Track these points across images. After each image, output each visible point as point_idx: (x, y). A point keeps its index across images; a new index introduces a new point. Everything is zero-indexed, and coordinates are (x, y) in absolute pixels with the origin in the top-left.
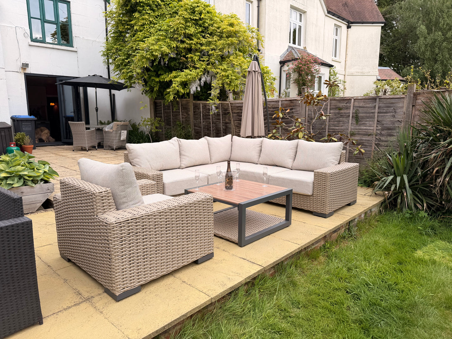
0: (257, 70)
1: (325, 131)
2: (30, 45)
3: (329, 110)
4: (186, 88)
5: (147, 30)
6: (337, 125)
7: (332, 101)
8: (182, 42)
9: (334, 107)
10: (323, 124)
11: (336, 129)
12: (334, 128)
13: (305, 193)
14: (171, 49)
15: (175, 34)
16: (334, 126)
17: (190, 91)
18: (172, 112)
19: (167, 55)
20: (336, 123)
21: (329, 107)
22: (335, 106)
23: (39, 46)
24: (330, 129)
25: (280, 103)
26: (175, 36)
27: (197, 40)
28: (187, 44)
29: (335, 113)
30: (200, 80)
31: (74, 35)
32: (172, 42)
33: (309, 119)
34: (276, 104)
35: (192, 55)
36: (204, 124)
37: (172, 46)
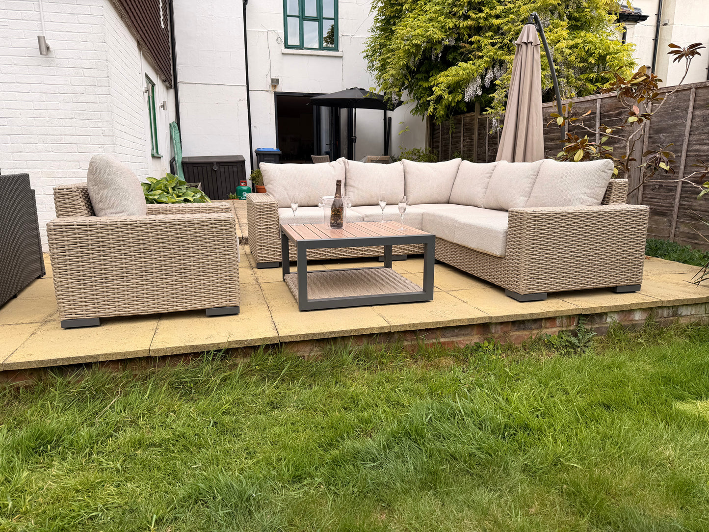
0: (531, 40)
1: (681, 156)
2: (283, 54)
3: (691, 110)
4: (459, 92)
5: (421, 7)
6: (705, 142)
7: (700, 91)
8: (466, 17)
9: (702, 103)
10: (678, 141)
11: (704, 151)
12: (698, 147)
13: (493, 252)
14: (446, 32)
15: (456, 6)
16: (699, 144)
17: (463, 97)
18: (452, 137)
19: (439, 42)
20: (703, 137)
21: (691, 104)
22: (705, 100)
23: (293, 54)
24: (691, 151)
25: (598, 105)
26: (455, 9)
27: (491, 10)
28: (473, 19)
29: (703, 116)
30: (483, 77)
31: (340, 34)
32: (449, 20)
33: (651, 132)
34: (592, 105)
35: (478, 38)
36: (489, 154)
37: (448, 27)
